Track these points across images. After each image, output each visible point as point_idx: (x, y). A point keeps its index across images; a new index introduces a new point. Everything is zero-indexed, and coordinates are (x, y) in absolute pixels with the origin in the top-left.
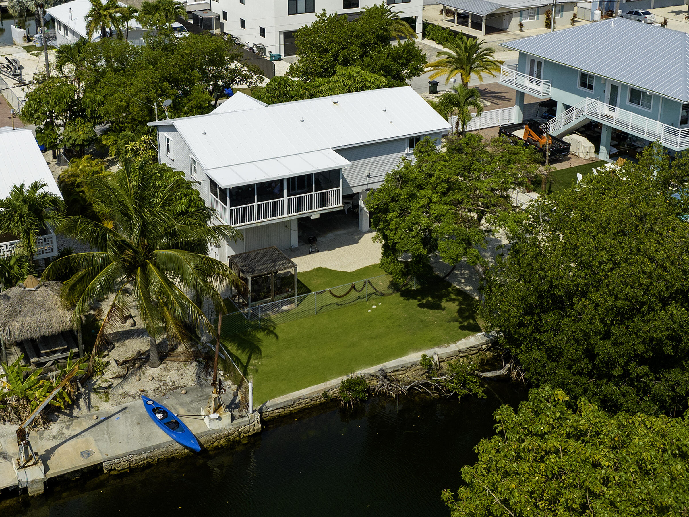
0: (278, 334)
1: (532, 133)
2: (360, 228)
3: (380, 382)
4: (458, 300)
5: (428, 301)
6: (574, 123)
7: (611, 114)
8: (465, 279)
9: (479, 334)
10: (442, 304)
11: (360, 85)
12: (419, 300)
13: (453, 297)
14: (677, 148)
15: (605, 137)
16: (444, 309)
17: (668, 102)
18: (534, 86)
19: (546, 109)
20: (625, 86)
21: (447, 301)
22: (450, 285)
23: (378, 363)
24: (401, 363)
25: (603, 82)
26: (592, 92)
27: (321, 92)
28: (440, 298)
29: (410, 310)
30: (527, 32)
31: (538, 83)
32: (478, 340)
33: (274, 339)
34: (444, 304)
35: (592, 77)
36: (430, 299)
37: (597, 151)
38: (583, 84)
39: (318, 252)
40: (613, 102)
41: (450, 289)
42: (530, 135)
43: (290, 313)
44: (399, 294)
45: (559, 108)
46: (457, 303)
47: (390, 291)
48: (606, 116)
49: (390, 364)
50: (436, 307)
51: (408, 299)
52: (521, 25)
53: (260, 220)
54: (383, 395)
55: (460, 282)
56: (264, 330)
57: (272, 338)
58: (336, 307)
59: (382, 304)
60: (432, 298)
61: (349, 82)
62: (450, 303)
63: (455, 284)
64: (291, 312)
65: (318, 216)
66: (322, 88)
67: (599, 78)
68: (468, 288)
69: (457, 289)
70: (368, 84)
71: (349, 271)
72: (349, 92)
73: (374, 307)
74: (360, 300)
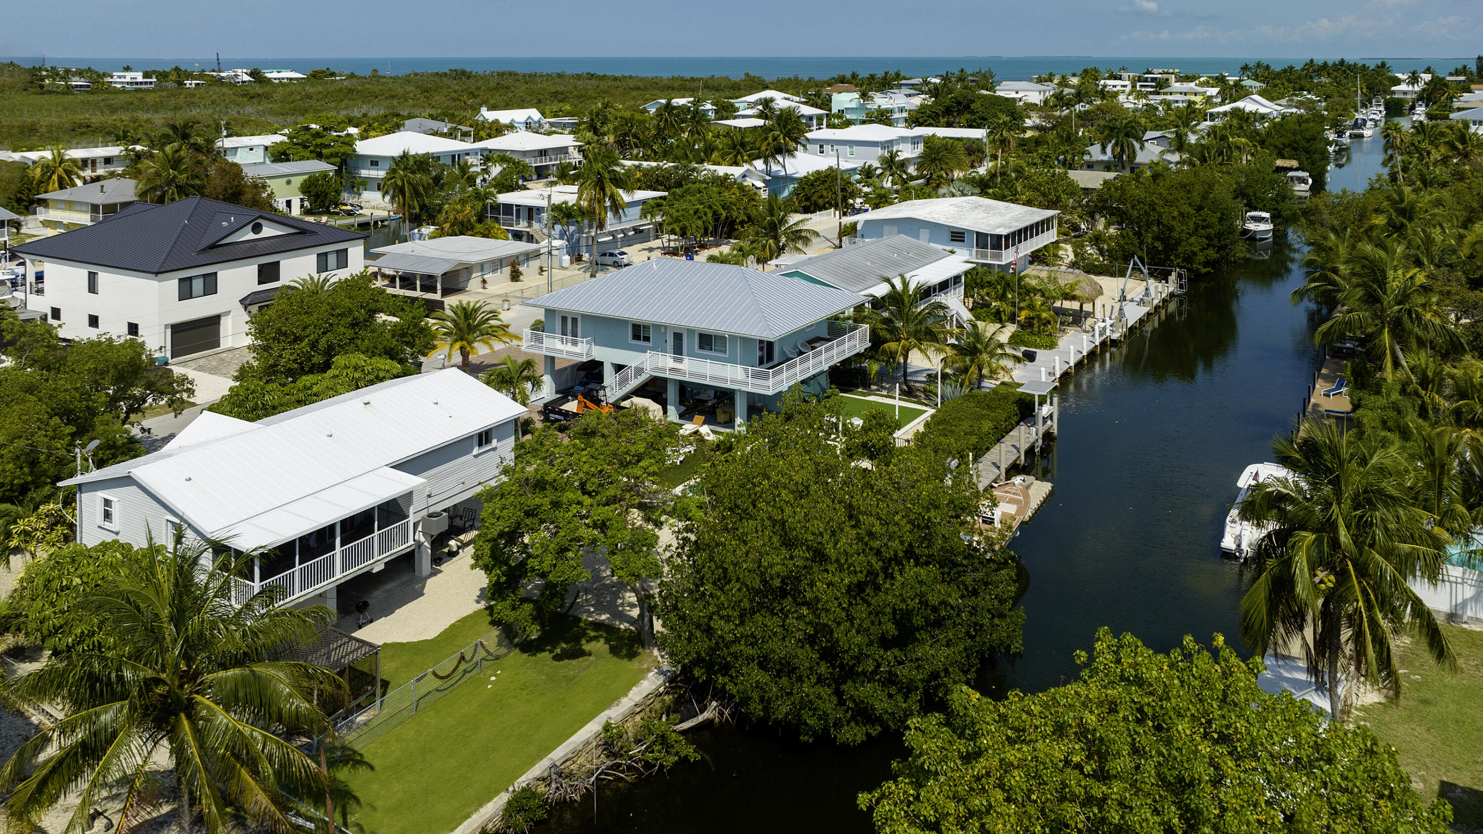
0: (372, 763)
1: (589, 404)
2: (417, 573)
3: (554, 785)
4: (601, 636)
5: (563, 649)
6: (634, 383)
7: (677, 366)
8: (592, 606)
9: (651, 674)
10: (584, 647)
11: (372, 377)
12: (551, 652)
13: (592, 634)
14: (770, 393)
15: (672, 394)
16: (590, 654)
17: (746, 341)
18: (569, 347)
19: (583, 373)
20: (691, 331)
21: (588, 641)
22: (580, 620)
23: (540, 758)
24: (571, 747)
25: (663, 330)
26: (650, 344)
27: (315, 395)
28: (577, 639)
29: (546, 669)
30: (491, 289)
31: (575, 343)
32: (653, 682)
33: (370, 773)
34: (587, 647)
35: (646, 327)
36: (564, 646)
37: (665, 412)
38: (636, 337)
39: (371, 622)
40: (678, 350)
41: (582, 624)
42: (586, 407)
43: (371, 725)
44: (517, 650)
45: (608, 371)
46: (602, 641)
47: (503, 650)
48: (672, 370)
49: (558, 754)
50: (578, 653)
51: (534, 655)
52: (484, 281)
53: (303, 593)
54: (564, 804)
55: (590, 614)
56: (346, 763)
57: (362, 771)
58: (438, 694)
59: (502, 670)
60: (567, 643)
61: (357, 375)
62: (593, 643)
63: (584, 617)
64: (376, 722)
65: (382, 567)
66: (315, 389)
67: (658, 327)
68: (603, 617)
69: (591, 622)
70: (381, 375)
71: (429, 638)
72: (358, 388)
73: (493, 678)
74: (468, 675)
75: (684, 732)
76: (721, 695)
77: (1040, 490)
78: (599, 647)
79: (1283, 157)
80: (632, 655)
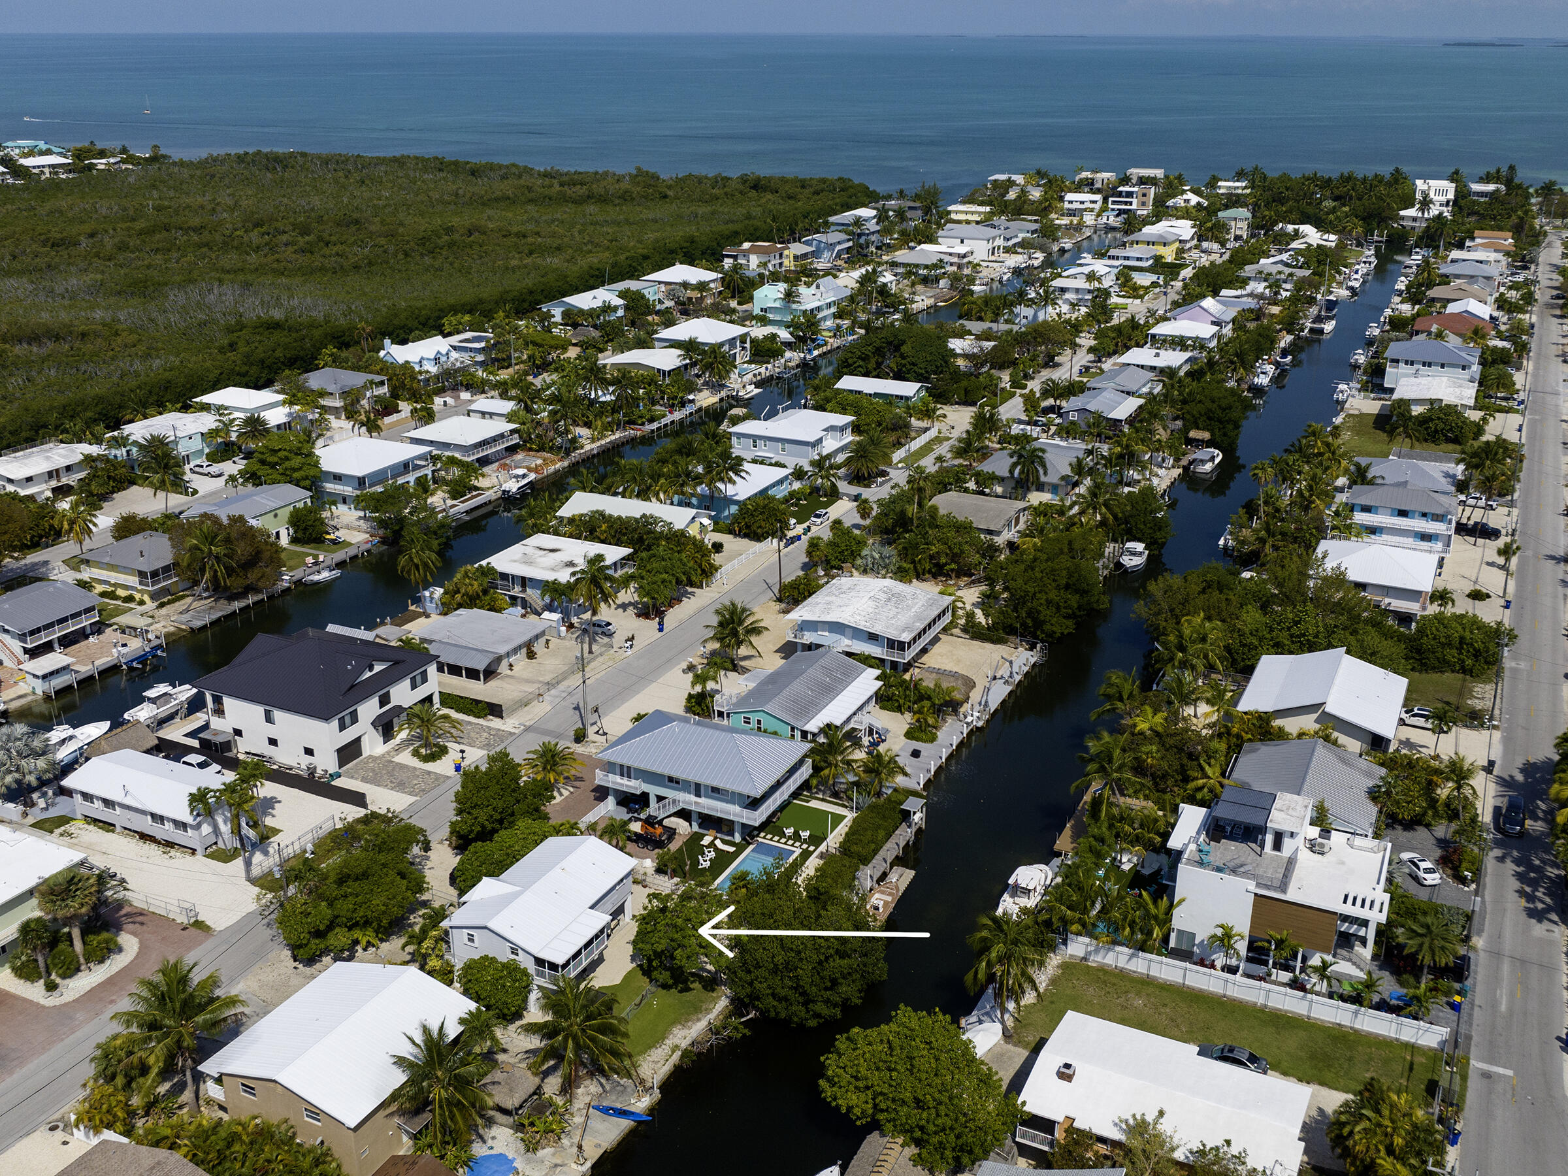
4: (696, 980)
6: (672, 809)
7: (698, 803)
9: (723, 998)
10: (690, 986)
12: (676, 989)
13: (692, 979)
14: (757, 824)
15: (694, 817)
16: (694, 989)
17: (740, 795)
18: (627, 783)
19: (636, 798)
20: (705, 784)
21: (691, 983)
25: (687, 781)
26: (680, 788)
28: (685, 982)
31: (630, 781)
32: (724, 1002)
35: (677, 779)
36: (681, 986)
37: (692, 828)
38: (671, 782)
40: (698, 794)
42: (647, 829)
44: (660, 988)
45: (653, 799)
46: (698, 983)
47: (654, 989)
48: (695, 805)
51: (669, 990)
52: (511, 665)
62: (694, 984)
67: (684, 779)
71: (618, 984)
73: (655, 1003)
75: (741, 1023)
76: (757, 1009)
77: (910, 874)
78: (696, 985)
79: (1198, 428)
80: (713, 990)
